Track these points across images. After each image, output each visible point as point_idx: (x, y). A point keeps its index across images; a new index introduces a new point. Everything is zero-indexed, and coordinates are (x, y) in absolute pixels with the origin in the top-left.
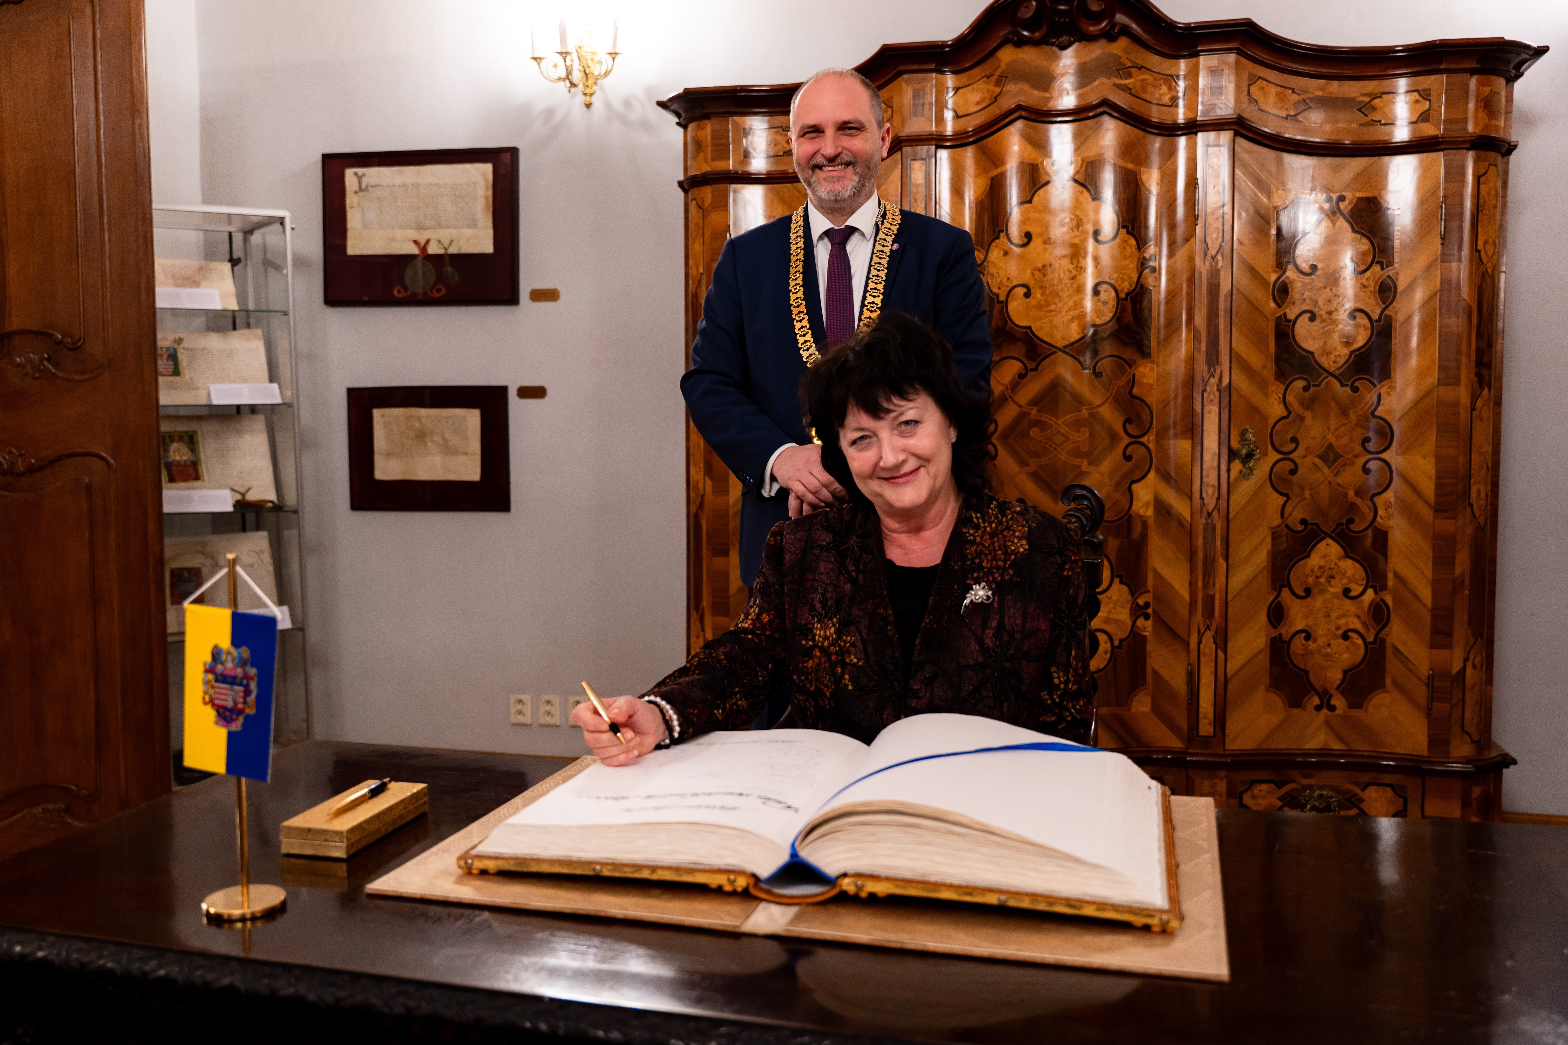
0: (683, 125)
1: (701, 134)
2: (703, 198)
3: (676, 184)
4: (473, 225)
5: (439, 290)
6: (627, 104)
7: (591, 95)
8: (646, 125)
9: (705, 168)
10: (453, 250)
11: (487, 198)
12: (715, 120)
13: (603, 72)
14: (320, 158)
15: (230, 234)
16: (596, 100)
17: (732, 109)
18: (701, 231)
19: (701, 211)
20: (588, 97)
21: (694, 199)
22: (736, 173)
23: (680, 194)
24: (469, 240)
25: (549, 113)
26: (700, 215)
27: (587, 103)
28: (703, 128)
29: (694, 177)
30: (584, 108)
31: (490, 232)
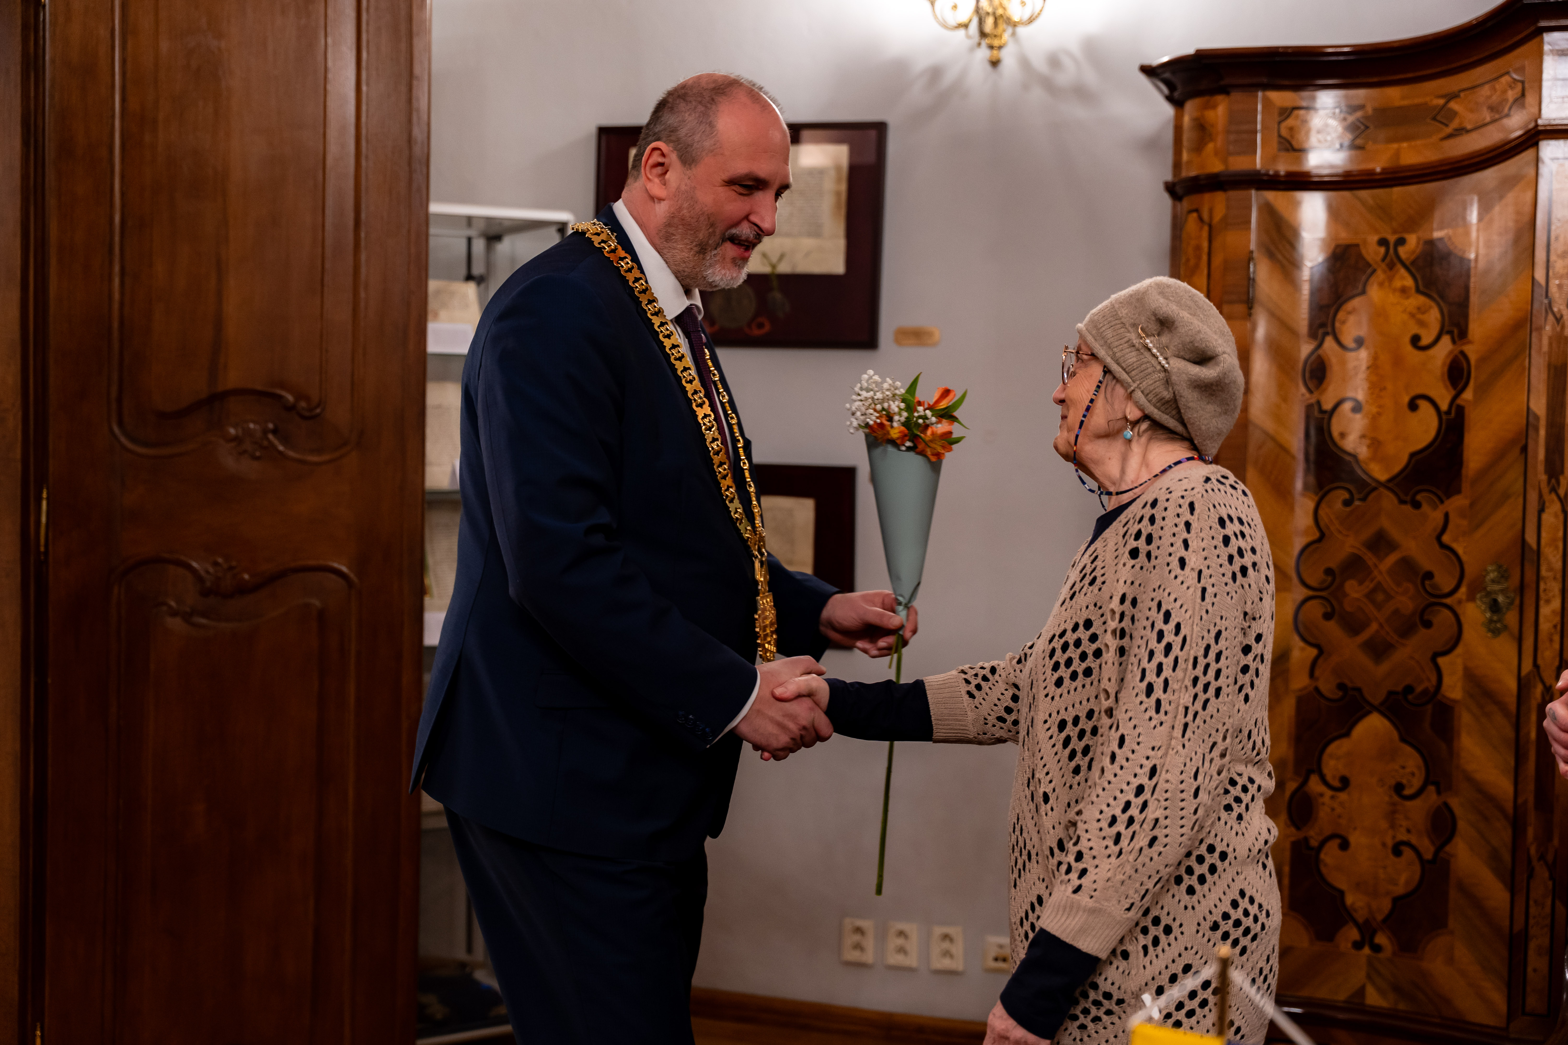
0: (1176, 101)
1: (1210, 115)
2: (1211, 211)
3: (1161, 187)
4: (815, 232)
5: (761, 326)
6: (1054, 61)
7: (1000, 48)
8: (1081, 93)
9: (1216, 166)
10: (784, 268)
11: (838, 194)
12: (1236, 96)
13: (1026, 17)
14: (593, 131)
15: (469, 240)
16: (1008, 56)
17: (1265, 80)
18: (1205, 258)
19: (1206, 228)
20: (995, 52)
21: (1197, 210)
22: (1267, 175)
23: (1167, 200)
24: (807, 255)
25: (935, 73)
26: (1205, 233)
27: (994, 60)
28: (1214, 107)
29: (1196, 179)
30: (988, 67)
31: (841, 243)
